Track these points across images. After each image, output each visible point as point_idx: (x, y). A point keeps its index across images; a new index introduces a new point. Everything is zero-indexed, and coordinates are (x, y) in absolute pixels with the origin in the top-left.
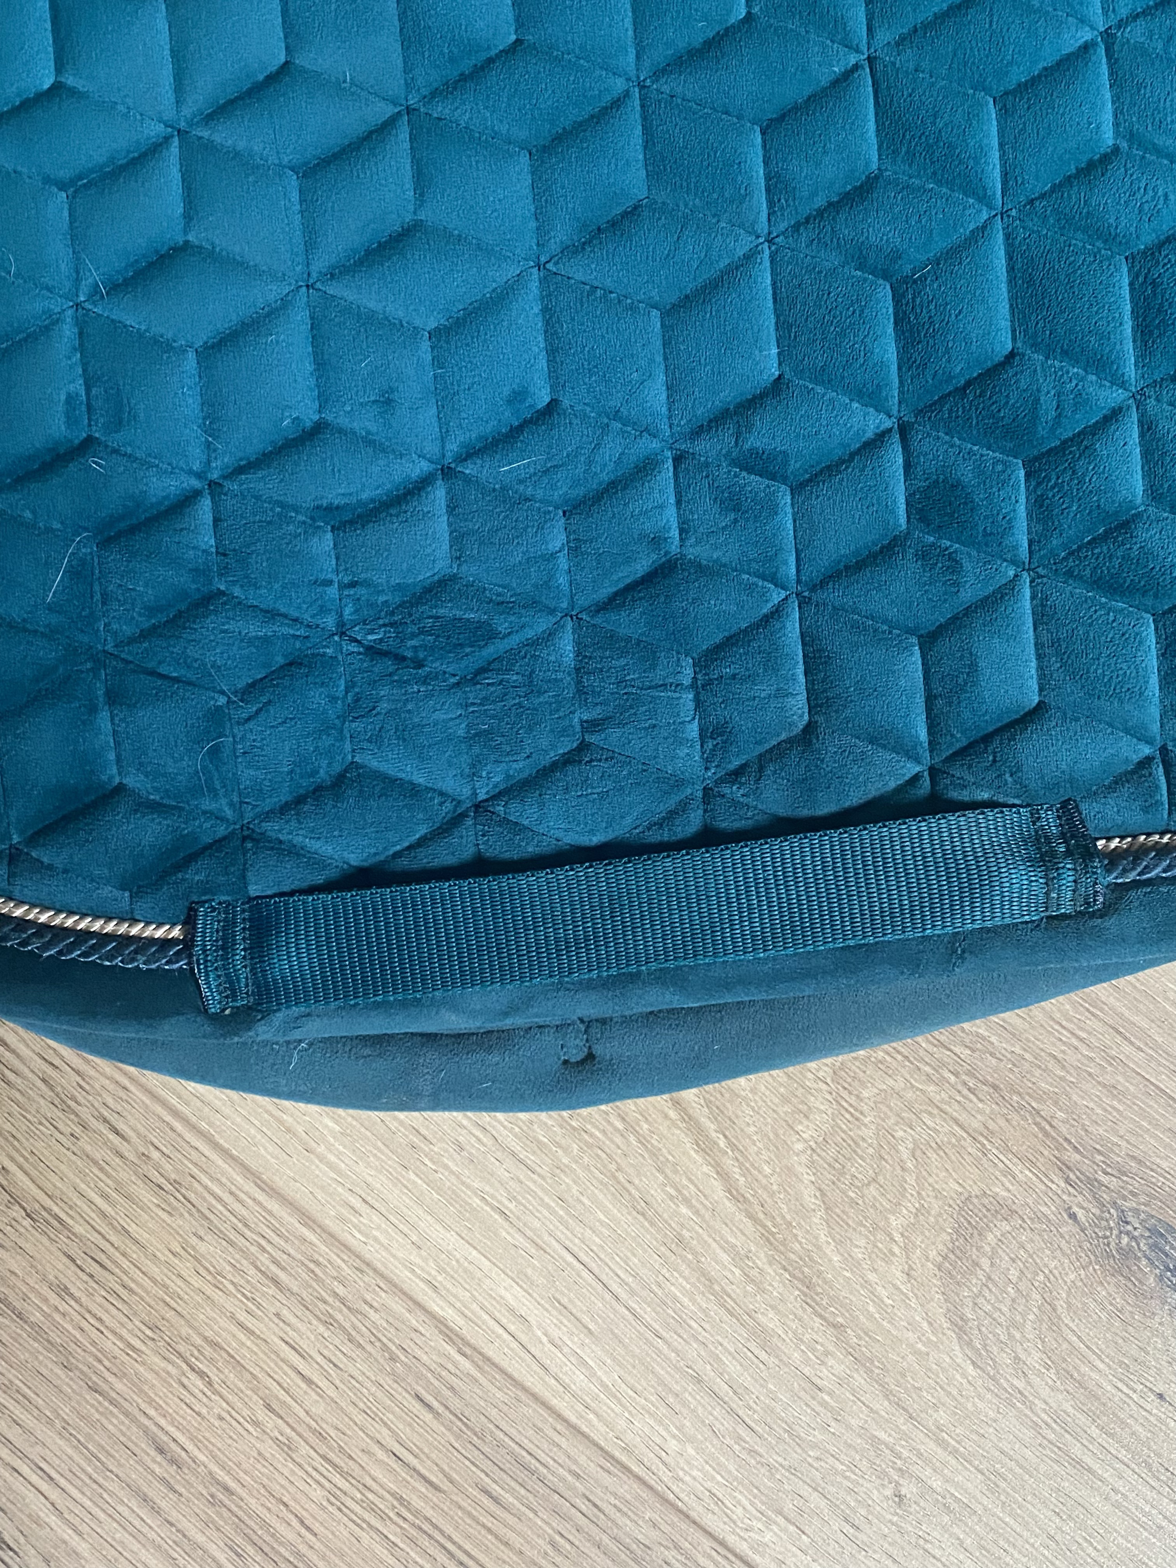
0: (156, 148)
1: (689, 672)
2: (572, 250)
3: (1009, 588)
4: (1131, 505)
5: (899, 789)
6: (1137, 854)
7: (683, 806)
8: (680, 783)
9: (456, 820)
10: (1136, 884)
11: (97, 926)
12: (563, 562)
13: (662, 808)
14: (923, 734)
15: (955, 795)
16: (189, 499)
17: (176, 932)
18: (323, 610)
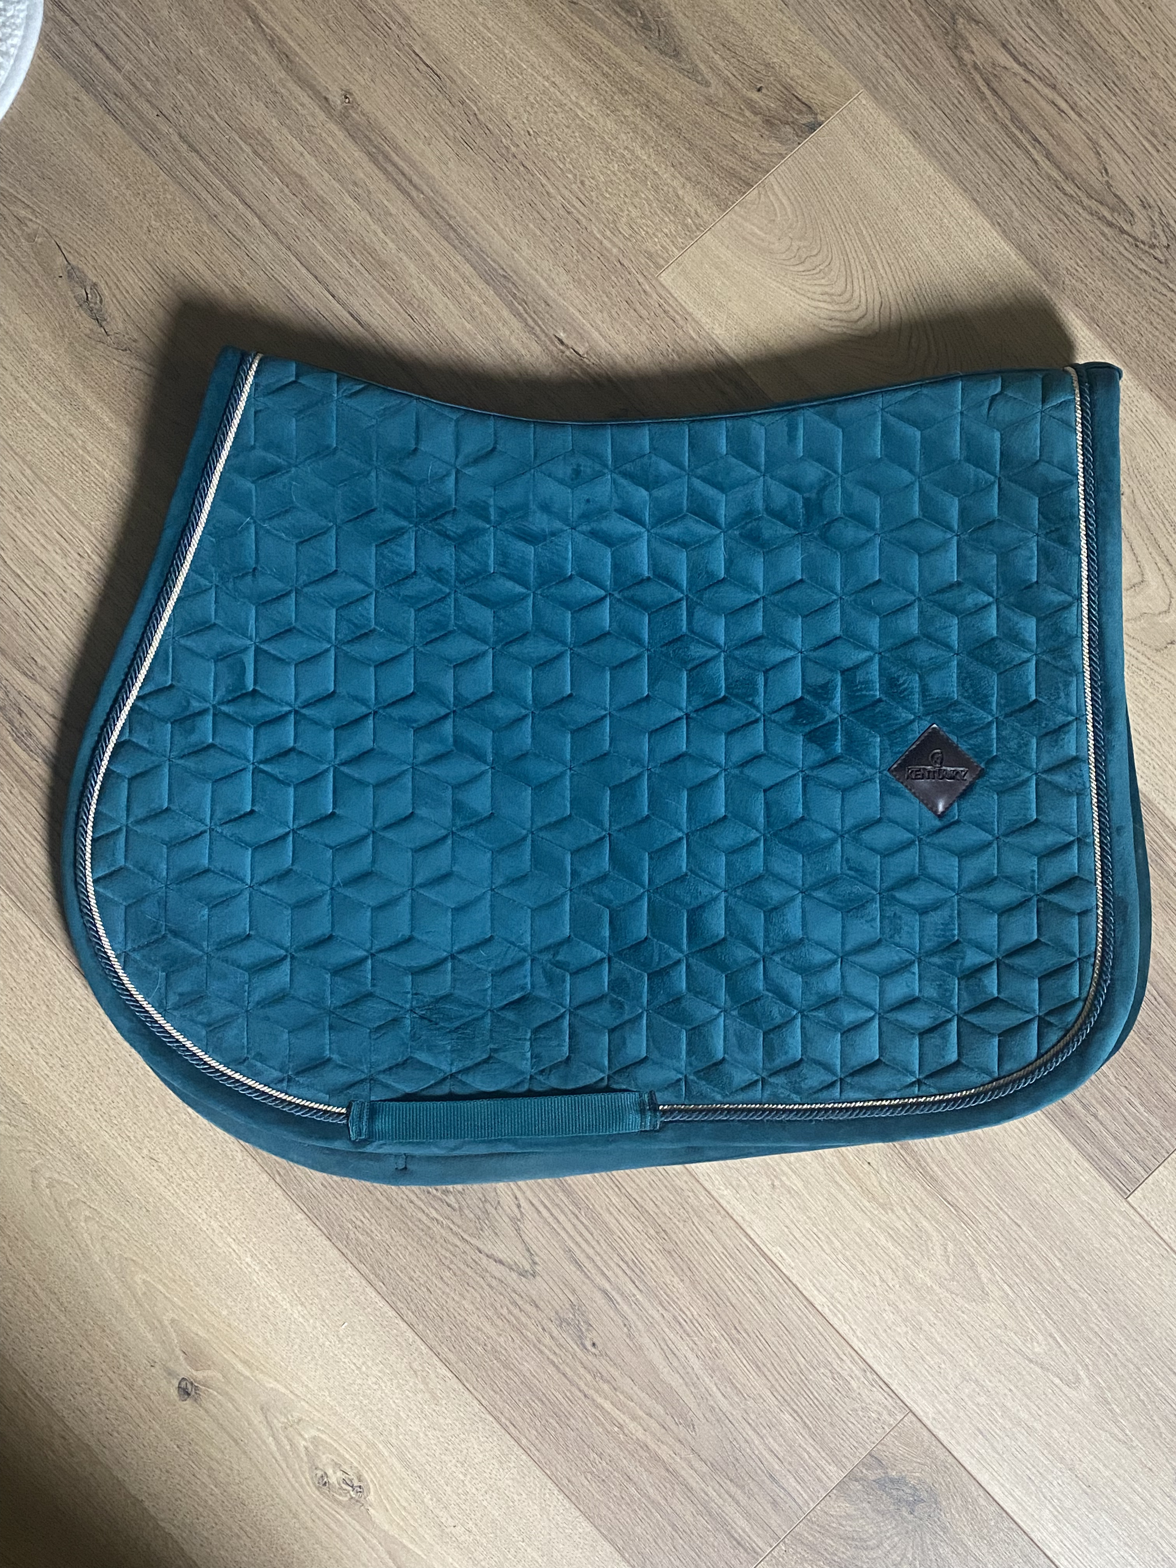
0: (364, 838)
1: (529, 1035)
2: (502, 886)
3: (640, 1016)
4: (681, 992)
5: (596, 1083)
6: (671, 1111)
7: (522, 1082)
8: (523, 1073)
9: (444, 1079)
10: (671, 1122)
11: (316, 1106)
12: (489, 992)
13: (514, 1082)
14: (606, 1063)
15: (615, 1086)
16: (363, 960)
17: (344, 1111)
18: (406, 1002)
